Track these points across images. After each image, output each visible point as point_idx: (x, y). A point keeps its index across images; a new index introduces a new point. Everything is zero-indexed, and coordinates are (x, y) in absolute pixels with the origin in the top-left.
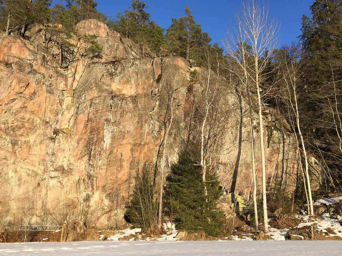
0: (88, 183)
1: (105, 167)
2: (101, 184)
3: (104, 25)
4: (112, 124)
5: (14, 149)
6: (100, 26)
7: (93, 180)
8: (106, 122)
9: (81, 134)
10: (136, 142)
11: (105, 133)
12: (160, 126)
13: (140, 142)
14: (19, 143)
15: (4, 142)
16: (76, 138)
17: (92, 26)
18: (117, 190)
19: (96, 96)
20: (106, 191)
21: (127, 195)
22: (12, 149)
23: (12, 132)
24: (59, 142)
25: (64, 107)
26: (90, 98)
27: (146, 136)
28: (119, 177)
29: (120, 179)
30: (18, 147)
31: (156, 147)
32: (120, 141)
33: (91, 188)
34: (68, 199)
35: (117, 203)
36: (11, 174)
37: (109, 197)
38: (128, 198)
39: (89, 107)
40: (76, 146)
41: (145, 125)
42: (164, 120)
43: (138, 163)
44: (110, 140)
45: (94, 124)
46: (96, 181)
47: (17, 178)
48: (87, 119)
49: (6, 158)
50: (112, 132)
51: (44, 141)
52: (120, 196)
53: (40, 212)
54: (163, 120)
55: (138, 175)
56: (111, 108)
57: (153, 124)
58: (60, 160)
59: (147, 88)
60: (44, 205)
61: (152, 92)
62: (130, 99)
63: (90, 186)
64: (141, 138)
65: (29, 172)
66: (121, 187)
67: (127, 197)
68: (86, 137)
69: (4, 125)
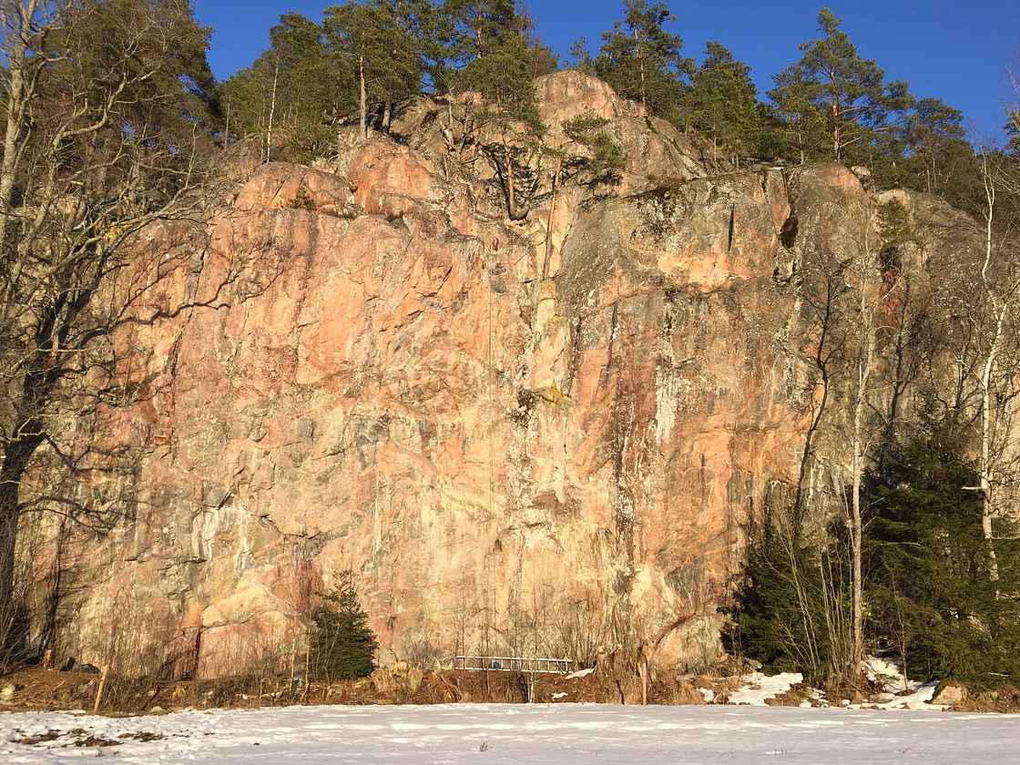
0: (618, 542)
1: (660, 496)
2: (654, 543)
3: (603, 86)
4: (678, 373)
5: (427, 448)
6: (592, 91)
7: (631, 531)
8: (658, 368)
9: (593, 403)
10: (745, 421)
11: (659, 399)
12: (812, 374)
13: (754, 422)
14: (439, 431)
15: (404, 431)
16: (578, 413)
17: (571, 92)
18: (696, 562)
19: (626, 292)
20: (665, 565)
21: (722, 575)
22: (423, 447)
23: (416, 403)
24: (538, 428)
25: (538, 327)
26: (609, 301)
27: (771, 403)
28: (699, 523)
29: (704, 528)
30: (437, 443)
31: (800, 435)
32: (700, 419)
33: (626, 554)
34: (575, 586)
35: (696, 599)
36: (427, 515)
37: (672, 581)
38: (726, 586)
39: (609, 326)
40: (580, 436)
41: (767, 370)
42: (819, 356)
43: (750, 484)
44: (673, 417)
45: (626, 373)
46: (641, 534)
47: (443, 527)
48: (606, 361)
49: (410, 474)
50: (678, 395)
51: (500, 425)
52: (704, 578)
53: (504, 619)
54: (816, 356)
55: (751, 518)
56: (669, 327)
57: (790, 370)
58: (544, 479)
59: (761, 263)
60: (513, 602)
61: (776, 272)
62: (719, 298)
63: (625, 550)
64: (758, 409)
65: (471, 510)
66: (705, 551)
67: (724, 581)
68: (604, 410)
69: (397, 384)
